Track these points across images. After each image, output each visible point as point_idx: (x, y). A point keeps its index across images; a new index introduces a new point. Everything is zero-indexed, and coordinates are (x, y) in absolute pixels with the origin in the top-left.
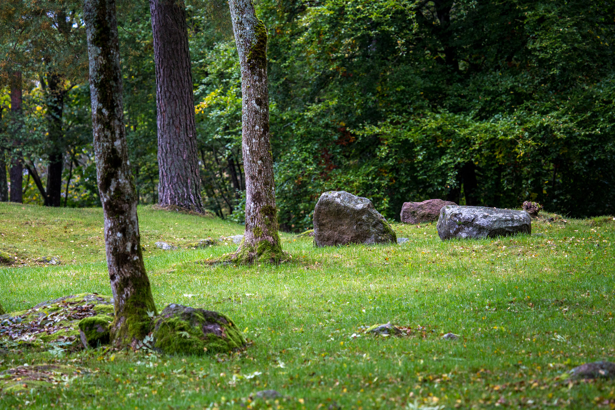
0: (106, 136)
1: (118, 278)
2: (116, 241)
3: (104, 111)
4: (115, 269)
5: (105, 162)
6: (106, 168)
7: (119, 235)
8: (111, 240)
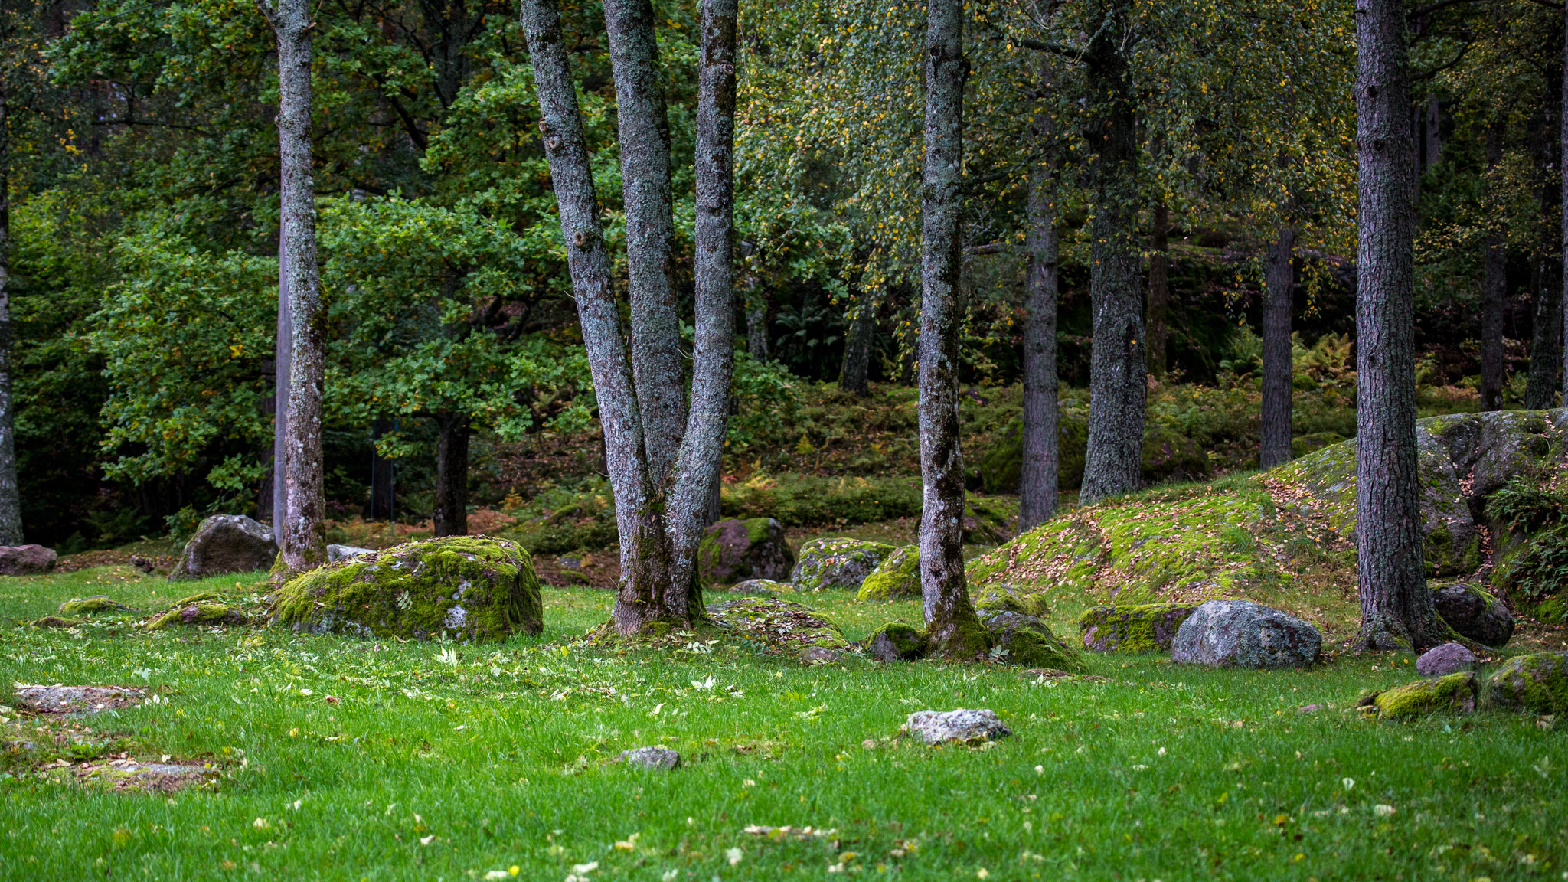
0: (947, 396)
1: (945, 575)
2: (948, 528)
3: (948, 364)
4: (941, 563)
5: (945, 428)
6: (945, 436)
7: (954, 520)
8: (942, 526)
